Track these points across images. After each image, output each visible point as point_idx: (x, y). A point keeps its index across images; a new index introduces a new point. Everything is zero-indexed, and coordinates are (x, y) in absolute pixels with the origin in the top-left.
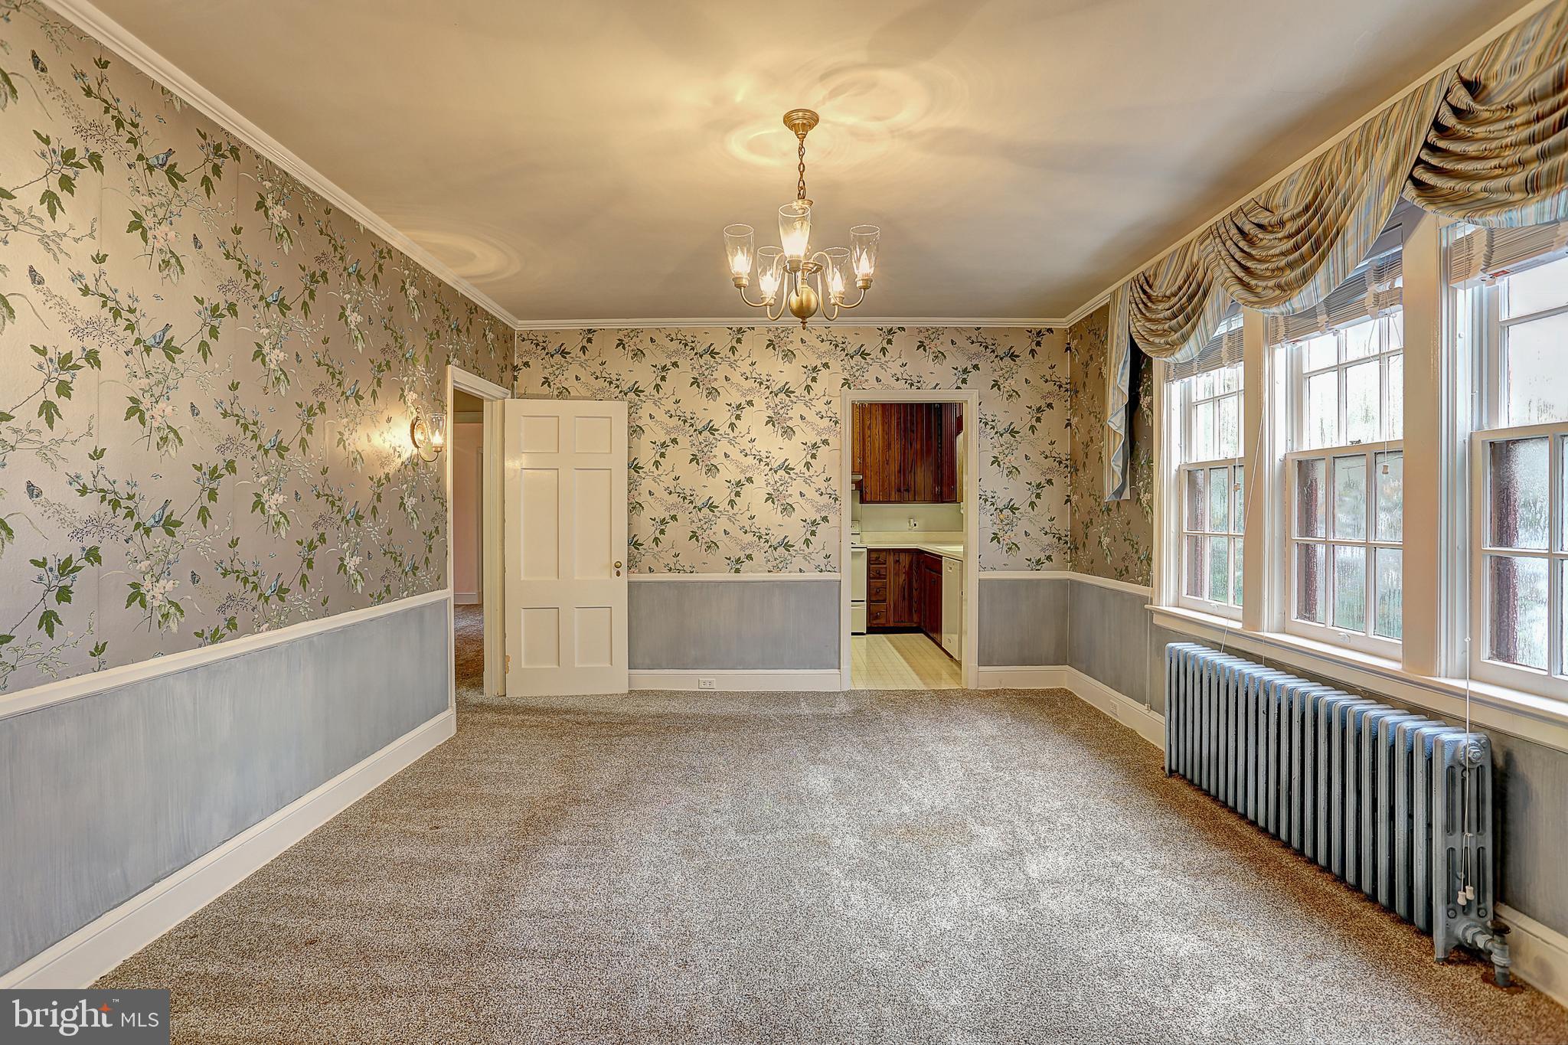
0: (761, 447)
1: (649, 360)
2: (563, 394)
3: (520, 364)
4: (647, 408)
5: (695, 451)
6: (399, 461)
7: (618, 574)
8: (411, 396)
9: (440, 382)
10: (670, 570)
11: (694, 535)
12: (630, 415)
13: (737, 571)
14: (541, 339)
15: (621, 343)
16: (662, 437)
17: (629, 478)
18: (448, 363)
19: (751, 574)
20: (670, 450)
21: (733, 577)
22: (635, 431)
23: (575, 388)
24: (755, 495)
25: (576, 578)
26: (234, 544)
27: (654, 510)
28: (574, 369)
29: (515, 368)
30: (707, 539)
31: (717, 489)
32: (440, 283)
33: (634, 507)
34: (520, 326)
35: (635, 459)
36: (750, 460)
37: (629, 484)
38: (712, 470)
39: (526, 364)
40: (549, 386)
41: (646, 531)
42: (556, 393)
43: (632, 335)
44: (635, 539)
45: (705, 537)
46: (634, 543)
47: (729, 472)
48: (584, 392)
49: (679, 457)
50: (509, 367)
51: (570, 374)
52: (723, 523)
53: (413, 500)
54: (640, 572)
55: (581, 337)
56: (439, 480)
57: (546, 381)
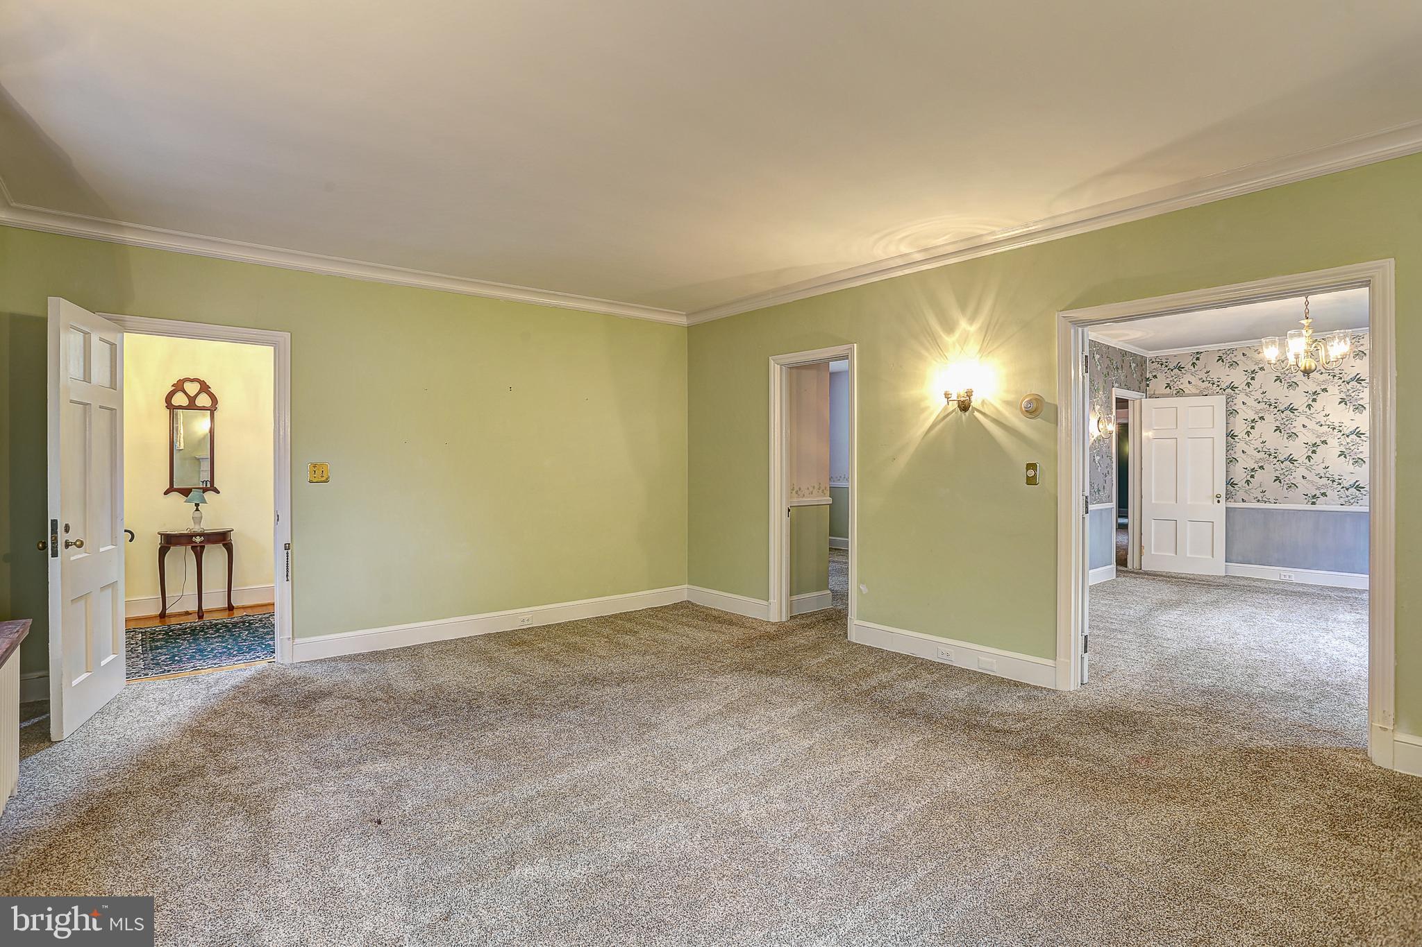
0: (1334, 419)
1: (1242, 367)
2: (1180, 393)
3: (1151, 376)
4: (1241, 398)
5: (1278, 424)
6: (1093, 439)
7: (1219, 502)
8: (1097, 407)
9: (1109, 397)
10: (1258, 501)
11: (1277, 479)
12: (1227, 403)
13: (1313, 503)
14: (1164, 361)
15: (1220, 359)
16: (1251, 415)
17: (1227, 443)
18: (1113, 387)
19: (1325, 506)
20: (1258, 425)
21: (1309, 507)
22: (1231, 413)
23: (1188, 389)
24: (1329, 452)
25: (1189, 503)
27: (1245, 462)
28: (1188, 377)
29: (1148, 379)
30: (1288, 482)
31: (1297, 449)
32: (1109, 347)
33: (1231, 461)
34: (1150, 354)
35: (1232, 430)
36: (1325, 428)
37: (1227, 447)
38: (1292, 435)
39: (1155, 377)
40: (1170, 388)
41: (1239, 475)
42: (1175, 392)
43: (1228, 353)
44: (1232, 481)
45: (1287, 480)
46: (1231, 483)
47: (1306, 437)
48: (1194, 391)
49: (1266, 430)
50: (1144, 379)
51: (1185, 380)
52: (1301, 471)
53: (1098, 458)
54: (1235, 501)
55: (1192, 357)
56: (1109, 447)
57: (1168, 386)
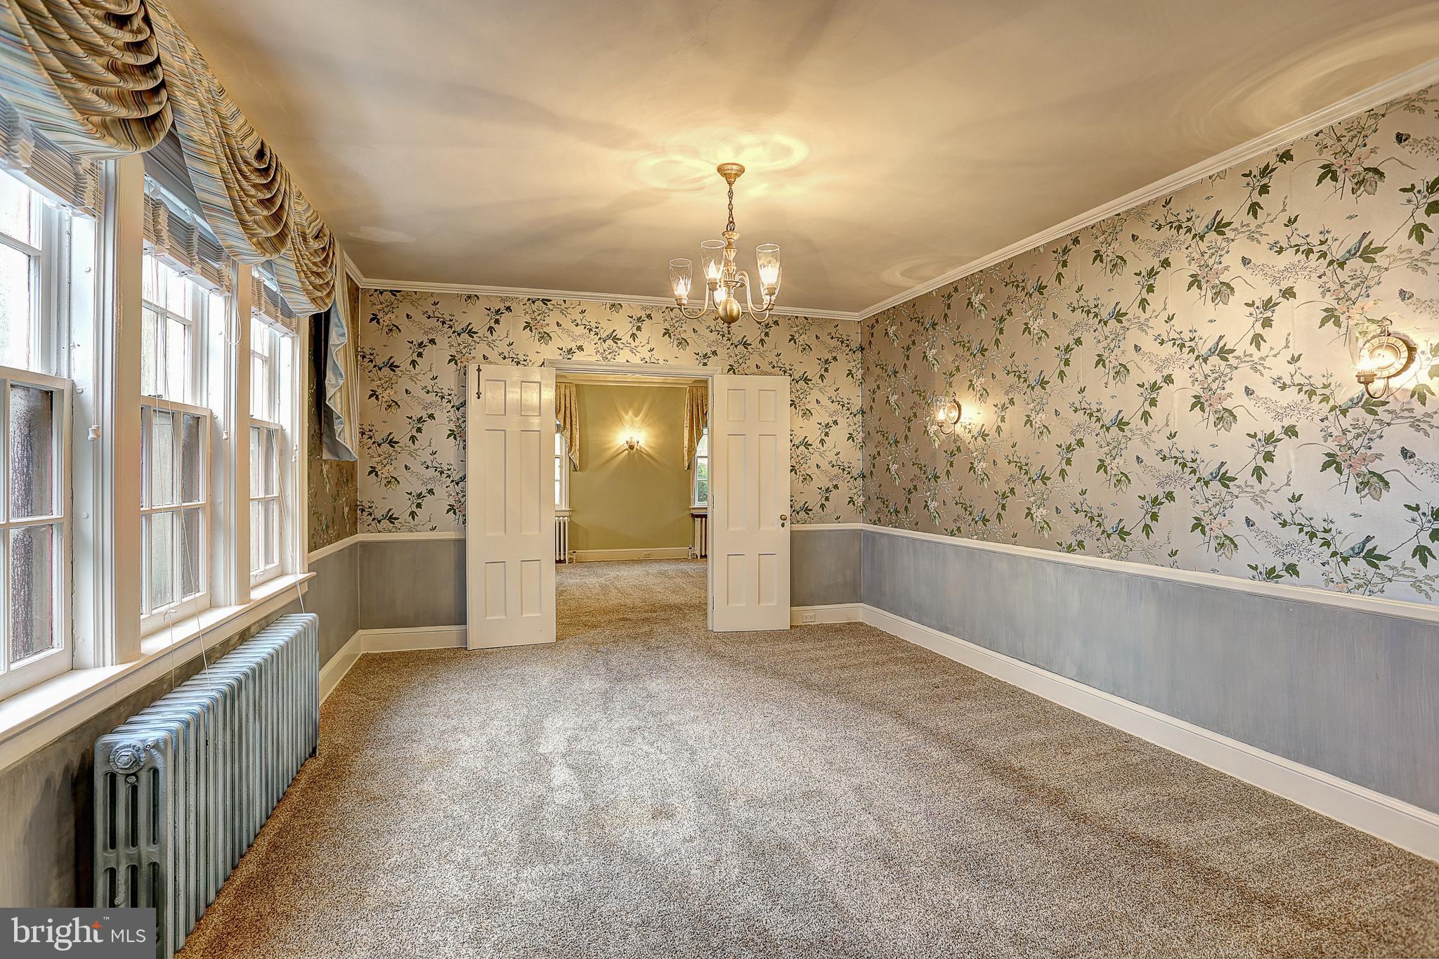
26: (1083, 493)
